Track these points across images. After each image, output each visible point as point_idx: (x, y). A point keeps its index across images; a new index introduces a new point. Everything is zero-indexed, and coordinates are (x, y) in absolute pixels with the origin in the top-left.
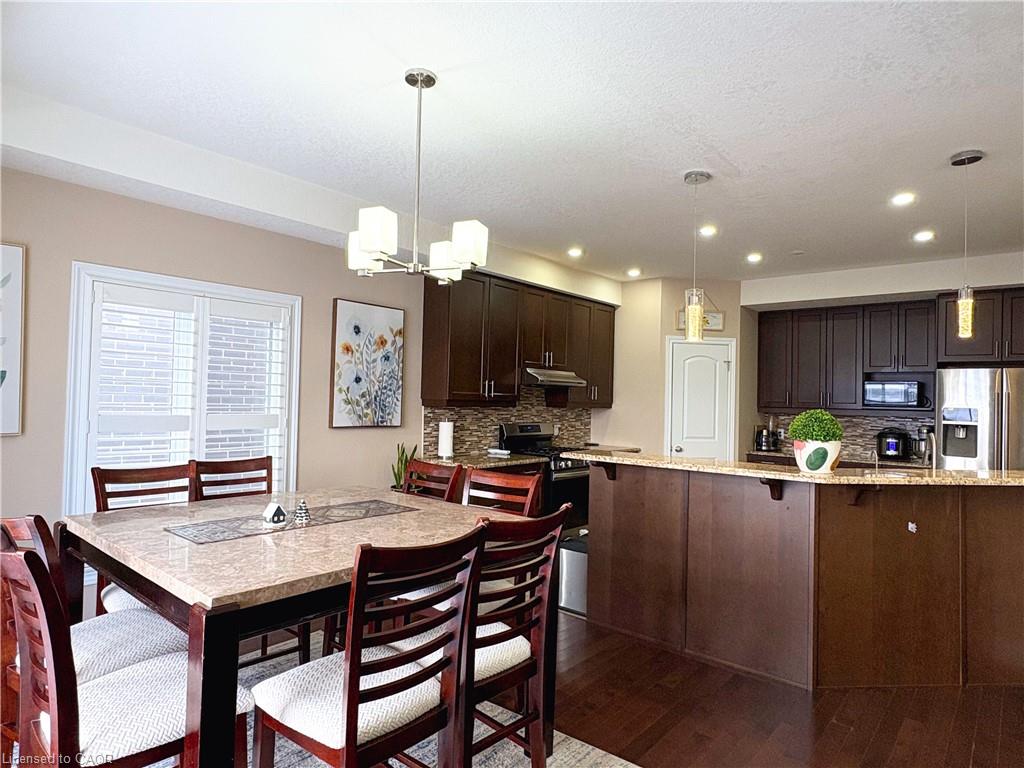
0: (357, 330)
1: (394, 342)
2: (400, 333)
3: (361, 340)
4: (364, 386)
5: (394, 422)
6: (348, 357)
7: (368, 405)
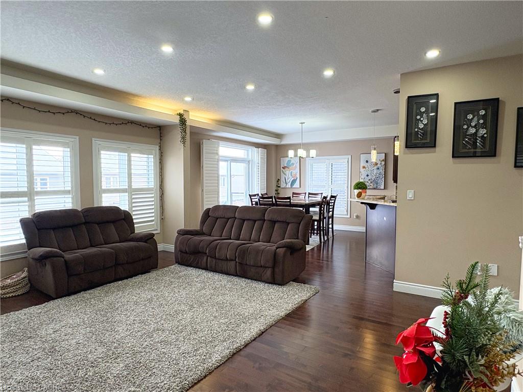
0: (367, 162)
1: (381, 164)
2: (383, 160)
3: (368, 164)
4: (370, 177)
5: (381, 188)
6: (364, 169)
7: (371, 183)
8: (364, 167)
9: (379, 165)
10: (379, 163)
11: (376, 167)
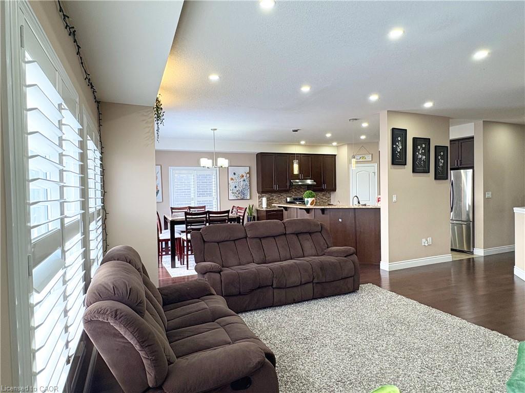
0: (235, 174)
1: (246, 176)
2: (248, 173)
3: (236, 176)
4: (237, 188)
5: (247, 198)
6: (233, 181)
7: (239, 194)
8: (232, 179)
9: (244, 177)
10: (245, 175)
11: (242, 179)
